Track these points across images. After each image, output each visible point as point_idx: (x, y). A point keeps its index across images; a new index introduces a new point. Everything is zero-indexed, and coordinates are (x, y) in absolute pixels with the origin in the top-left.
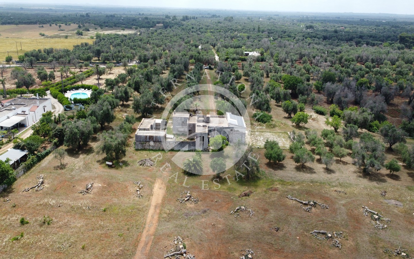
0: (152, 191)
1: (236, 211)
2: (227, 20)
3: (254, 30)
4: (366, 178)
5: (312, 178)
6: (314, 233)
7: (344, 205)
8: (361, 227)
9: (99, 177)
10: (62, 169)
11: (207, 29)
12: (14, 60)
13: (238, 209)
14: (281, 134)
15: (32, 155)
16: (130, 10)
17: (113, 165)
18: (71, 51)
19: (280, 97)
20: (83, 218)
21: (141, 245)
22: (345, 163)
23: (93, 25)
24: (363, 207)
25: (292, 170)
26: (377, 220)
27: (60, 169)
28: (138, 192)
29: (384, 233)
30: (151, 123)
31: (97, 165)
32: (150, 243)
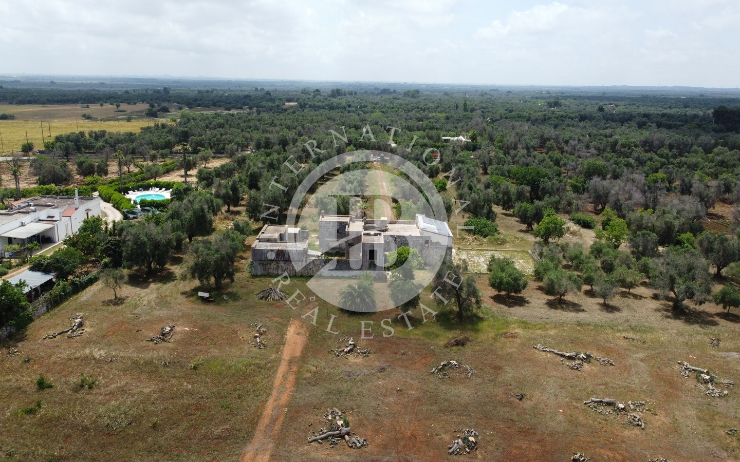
0: (282, 337)
1: (441, 368)
2: (408, 96)
3: (457, 107)
4: (680, 319)
5: (578, 319)
6: (590, 403)
7: (642, 360)
8: (680, 393)
9: (185, 316)
10: (118, 304)
11: (374, 108)
12: (36, 149)
13: (444, 365)
14: (516, 253)
15: (63, 280)
16: (239, 84)
17: (210, 297)
18: (137, 135)
19: (509, 199)
20: (155, 380)
21: (264, 421)
22: (638, 297)
23: (176, 104)
24: (679, 363)
25: (541, 306)
26: (708, 382)
27: (114, 305)
28: (258, 338)
29: (725, 403)
30: (280, 231)
31: (182, 299)
32: (281, 419)
